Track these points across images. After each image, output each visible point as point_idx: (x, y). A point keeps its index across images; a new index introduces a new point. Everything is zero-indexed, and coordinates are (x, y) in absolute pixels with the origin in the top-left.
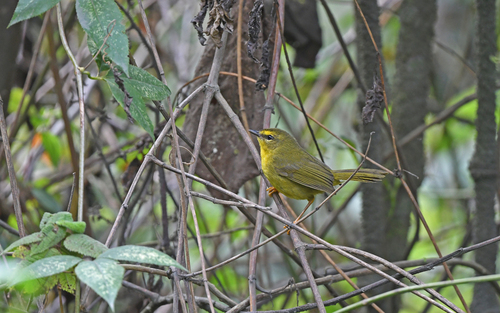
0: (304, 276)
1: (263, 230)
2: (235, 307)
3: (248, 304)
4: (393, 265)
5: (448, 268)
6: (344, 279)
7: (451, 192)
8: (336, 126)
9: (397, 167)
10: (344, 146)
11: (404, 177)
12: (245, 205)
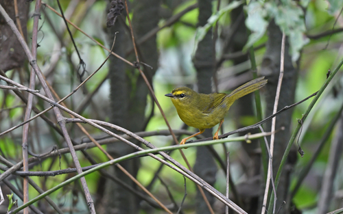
0: (65, 144)
1: (33, 108)
2: (12, 168)
3: (22, 165)
4: (134, 135)
5: (176, 137)
6: (96, 146)
7: (178, 80)
8: (89, 28)
9: (136, 60)
10: (95, 43)
11: (141, 68)
12: (19, 89)
